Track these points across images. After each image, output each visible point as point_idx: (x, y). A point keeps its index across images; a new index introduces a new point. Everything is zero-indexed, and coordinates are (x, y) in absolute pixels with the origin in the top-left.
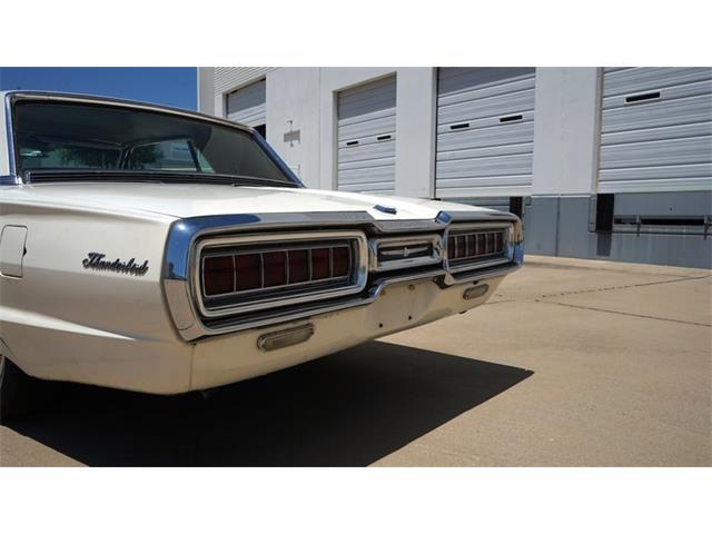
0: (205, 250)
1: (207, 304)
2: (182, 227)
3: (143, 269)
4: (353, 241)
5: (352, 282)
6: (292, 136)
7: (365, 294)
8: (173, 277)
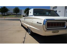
0: (47, 22)
1: (47, 27)
2: (45, 20)
3: (41, 24)
4: (65, 22)
5: (64, 27)
6: (60, 11)
7: (66, 28)
8: (44, 25)
